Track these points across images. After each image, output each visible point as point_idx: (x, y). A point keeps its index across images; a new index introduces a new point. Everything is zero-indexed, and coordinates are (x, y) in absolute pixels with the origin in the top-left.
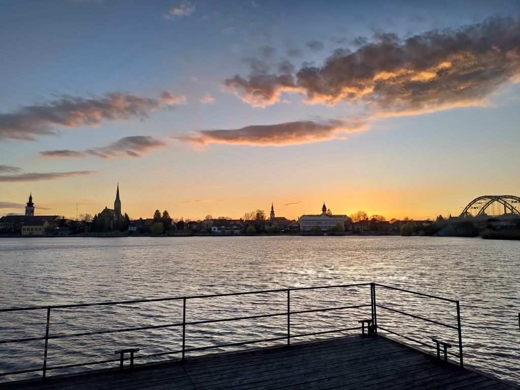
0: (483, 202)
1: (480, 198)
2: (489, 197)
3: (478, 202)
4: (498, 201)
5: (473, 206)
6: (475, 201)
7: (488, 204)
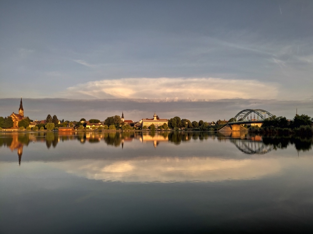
0: (246, 113)
1: (244, 111)
2: (249, 110)
3: (243, 112)
4: (254, 112)
5: (240, 115)
6: (241, 112)
7: (248, 114)
